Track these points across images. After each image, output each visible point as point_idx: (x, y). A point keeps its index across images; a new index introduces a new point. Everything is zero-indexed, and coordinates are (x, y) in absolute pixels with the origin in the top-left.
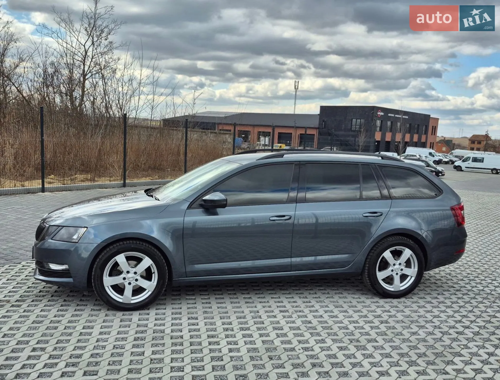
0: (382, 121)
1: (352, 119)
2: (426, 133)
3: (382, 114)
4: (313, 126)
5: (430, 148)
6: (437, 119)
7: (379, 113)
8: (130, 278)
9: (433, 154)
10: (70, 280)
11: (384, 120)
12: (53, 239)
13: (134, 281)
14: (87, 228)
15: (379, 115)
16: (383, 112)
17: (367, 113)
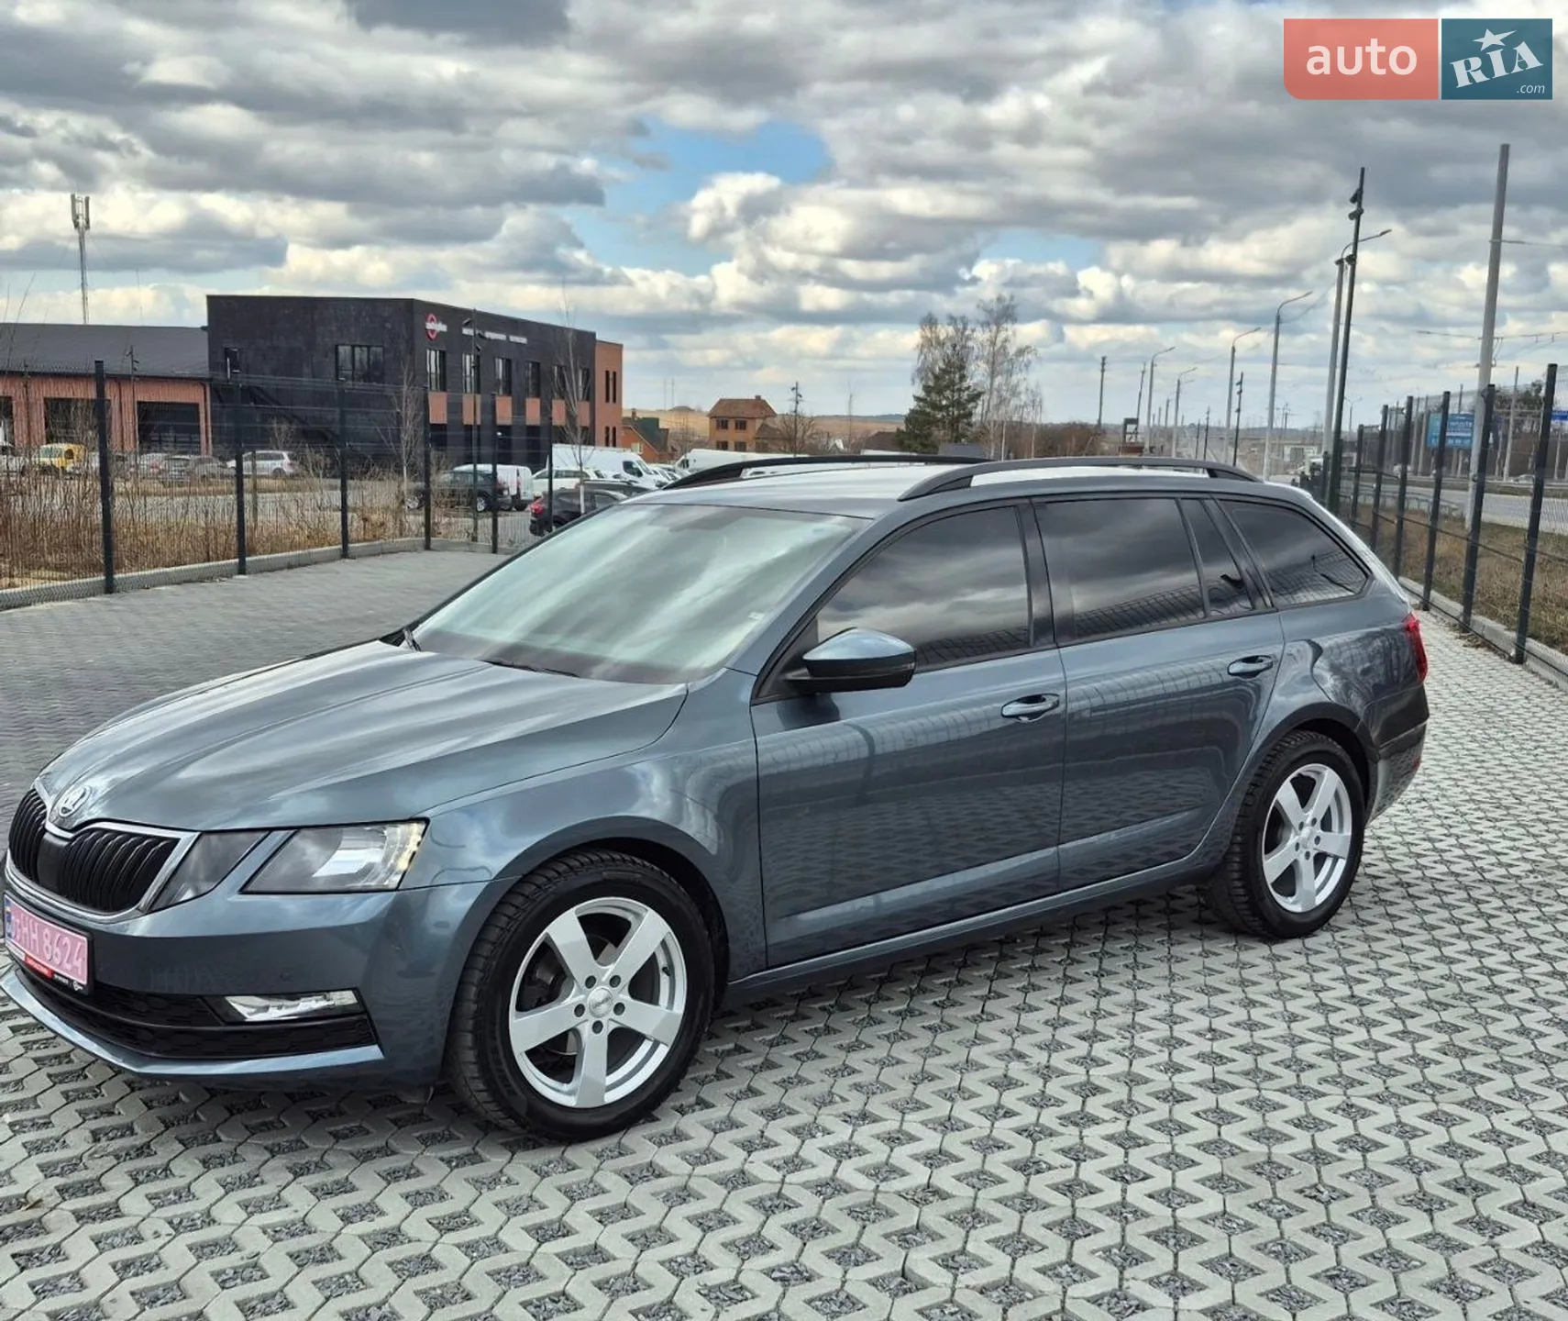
0: (443, 355)
1: (337, 347)
2: (589, 395)
3: (442, 327)
4: (187, 373)
5: (607, 445)
6: (619, 348)
7: (430, 326)
8: (598, 1004)
9: (636, 465)
10: (372, 1053)
11: (449, 349)
12: (250, 888)
13: (612, 1015)
14: (427, 821)
15: (433, 331)
16: (444, 322)
17: (388, 325)
